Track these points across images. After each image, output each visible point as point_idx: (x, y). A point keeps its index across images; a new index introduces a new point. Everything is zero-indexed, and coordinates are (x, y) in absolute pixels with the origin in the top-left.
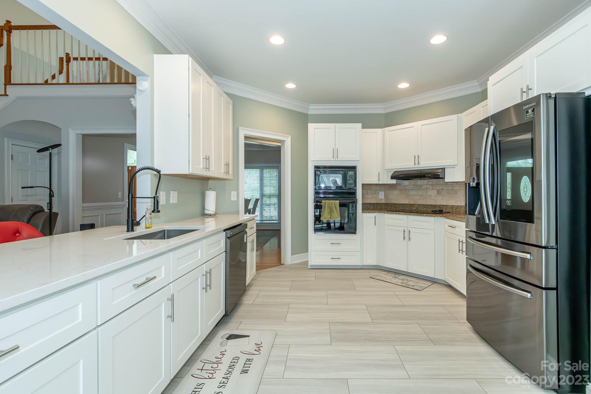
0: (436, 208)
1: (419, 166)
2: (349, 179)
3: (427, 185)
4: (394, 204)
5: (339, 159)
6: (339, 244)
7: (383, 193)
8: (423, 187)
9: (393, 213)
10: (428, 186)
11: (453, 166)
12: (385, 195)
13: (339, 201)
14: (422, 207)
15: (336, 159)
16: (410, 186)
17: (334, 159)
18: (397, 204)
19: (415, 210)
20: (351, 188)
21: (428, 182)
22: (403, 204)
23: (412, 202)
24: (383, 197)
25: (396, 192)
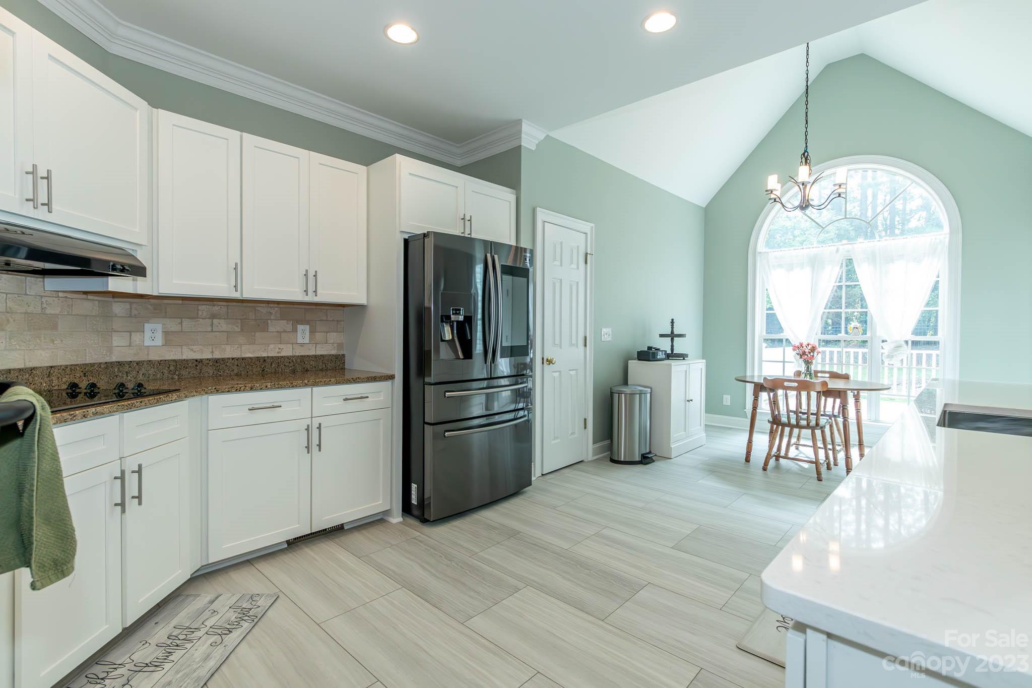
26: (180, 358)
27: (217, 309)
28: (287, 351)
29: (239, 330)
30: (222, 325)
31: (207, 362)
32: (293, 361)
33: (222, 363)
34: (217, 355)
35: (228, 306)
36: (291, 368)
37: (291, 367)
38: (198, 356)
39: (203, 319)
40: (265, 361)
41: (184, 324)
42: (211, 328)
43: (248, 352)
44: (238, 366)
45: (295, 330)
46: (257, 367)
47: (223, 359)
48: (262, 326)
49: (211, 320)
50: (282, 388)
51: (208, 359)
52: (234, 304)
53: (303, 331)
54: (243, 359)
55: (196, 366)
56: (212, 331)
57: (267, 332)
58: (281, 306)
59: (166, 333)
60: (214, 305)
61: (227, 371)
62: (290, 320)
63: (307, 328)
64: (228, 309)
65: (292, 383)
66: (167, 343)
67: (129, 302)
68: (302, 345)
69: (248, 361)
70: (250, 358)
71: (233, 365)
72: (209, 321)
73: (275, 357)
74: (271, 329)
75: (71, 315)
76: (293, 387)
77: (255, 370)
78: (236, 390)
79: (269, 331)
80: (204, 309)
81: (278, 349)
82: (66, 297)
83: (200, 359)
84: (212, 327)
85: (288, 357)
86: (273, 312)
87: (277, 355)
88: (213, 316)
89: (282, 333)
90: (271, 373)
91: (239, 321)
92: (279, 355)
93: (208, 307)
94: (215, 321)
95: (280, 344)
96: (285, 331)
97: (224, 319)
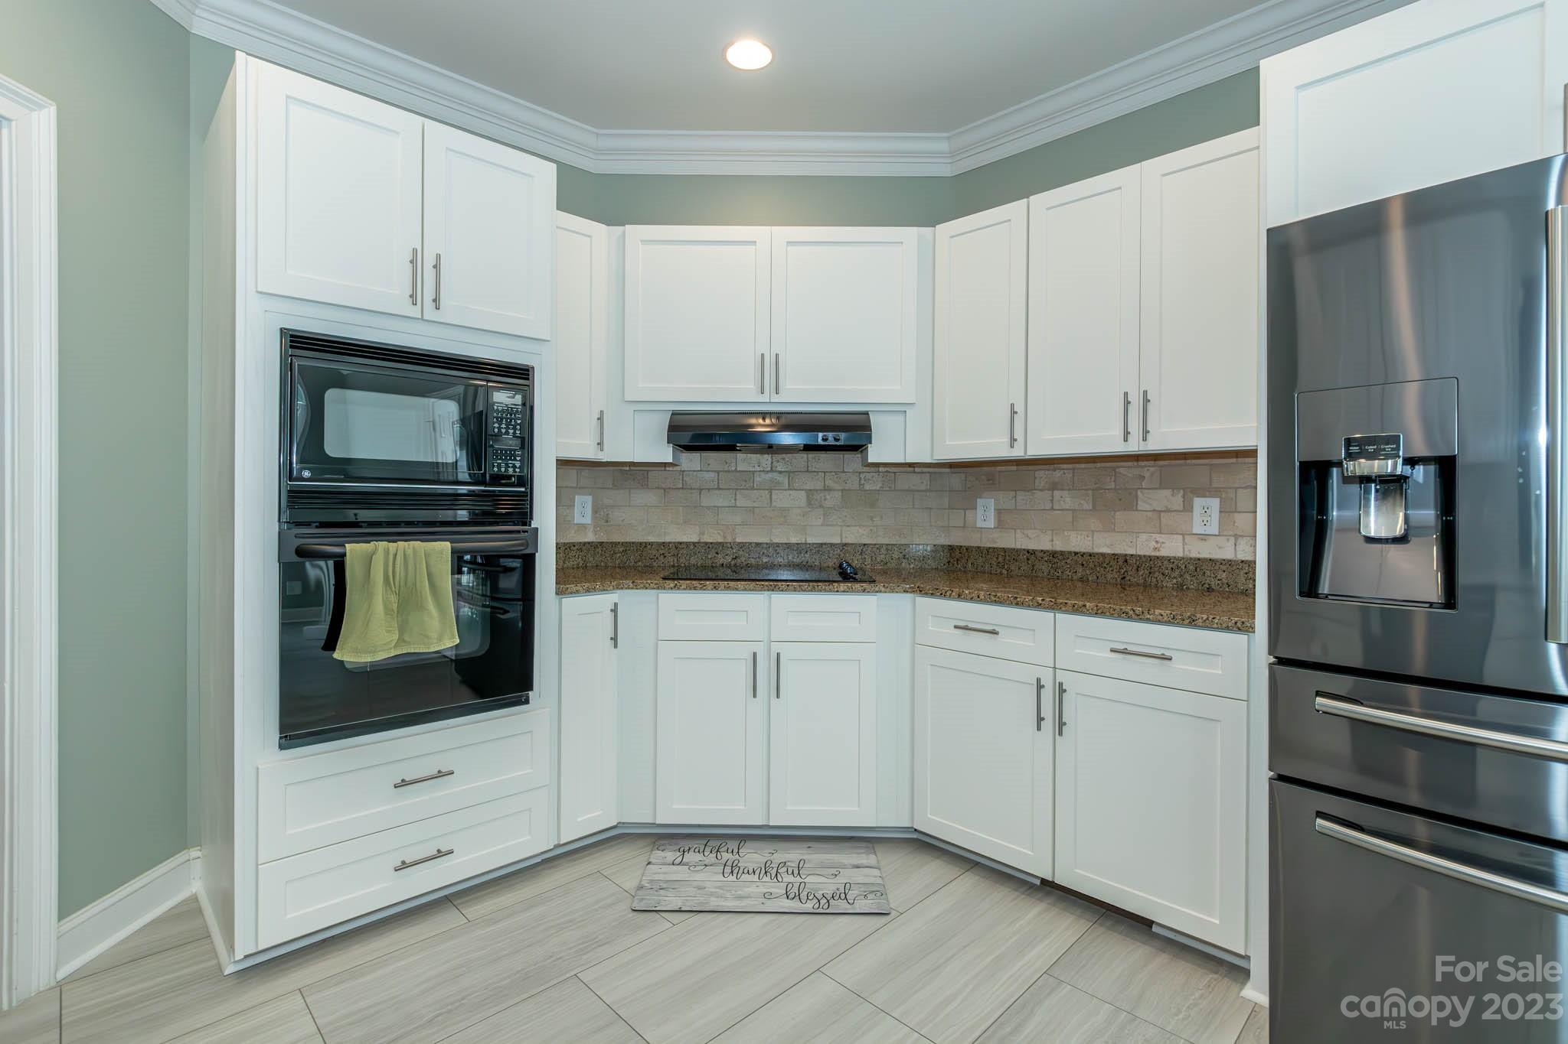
0: (807, 556)
1: (775, 398)
2: (500, 428)
3: (770, 475)
4: (641, 543)
5: (447, 314)
6: (440, 774)
7: (589, 499)
8: (758, 479)
9: (703, 588)
10: (775, 475)
11: (900, 409)
12: (595, 511)
13: (448, 544)
14: (752, 555)
15: (430, 313)
16: (707, 476)
17: (415, 312)
18: (651, 544)
19: (729, 566)
20: (509, 477)
21: (778, 461)
22: (678, 545)
23: (712, 536)
24: (588, 520)
25: (645, 498)
26: (1013, 546)
27: (1059, 475)
28: (1172, 547)
29: (1091, 508)
30: (1066, 500)
31: (1041, 554)
32: (1178, 567)
33: (1060, 557)
34: (1059, 546)
35: (1074, 469)
36: (1175, 581)
37: (1175, 578)
38: (1032, 546)
39: (1041, 490)
40: (1126, 561)
41: (1019, 498)
42: (1051, 505)
43: (1104, 544)
44: (1083, 565)
45: (1188, 508)
46: (1112, 571)
47: (1062, 553)
48: (1127, 500)
49: (1050, 492)
50: (1000, 603)
51: (1042, 551)
52: (1083, 466)
53: (1206, 510)
54: (1090, 555)
55: (1028, 559)
56: (1052, 509)
57: (1137, 510)
58: (1161, 463)
59: (999, 512)
60: (1055, 470)
61: (1068, 572)
62: (1180, 489)
63: (1214, 503)
64: (1073, 473)
65: (1016, 598)
66: (1000, 524)
67: (929, 472)
68: (1203, 537)
69: (1099, 559)
70: (1103, 555)
71: (1077, 564)
72: (1047, 494)
73: (1144, 556)
74: (1141, 505)
75: (895, 490)
76: (1017, 604)
77: (1109, 576)
78: (941, 594)
79: (1139, 508)
80: (1042, 475)
81: (1154, 543)
82: (887, 472)
83: (1033, 550)
84: (1052, 503)
85: (1169, 559)
86: (1147, 475)
87: (1153, 554)
88: (1054, 487)
89: (1162, 514)
90: (1138, 585)
91: (1090, 492)
92: (1157, 554)
93: (1047, 472)
94: (1057, 493)
95: (1160, 533)
96: (1168, 511)
97: (1069, 490)
